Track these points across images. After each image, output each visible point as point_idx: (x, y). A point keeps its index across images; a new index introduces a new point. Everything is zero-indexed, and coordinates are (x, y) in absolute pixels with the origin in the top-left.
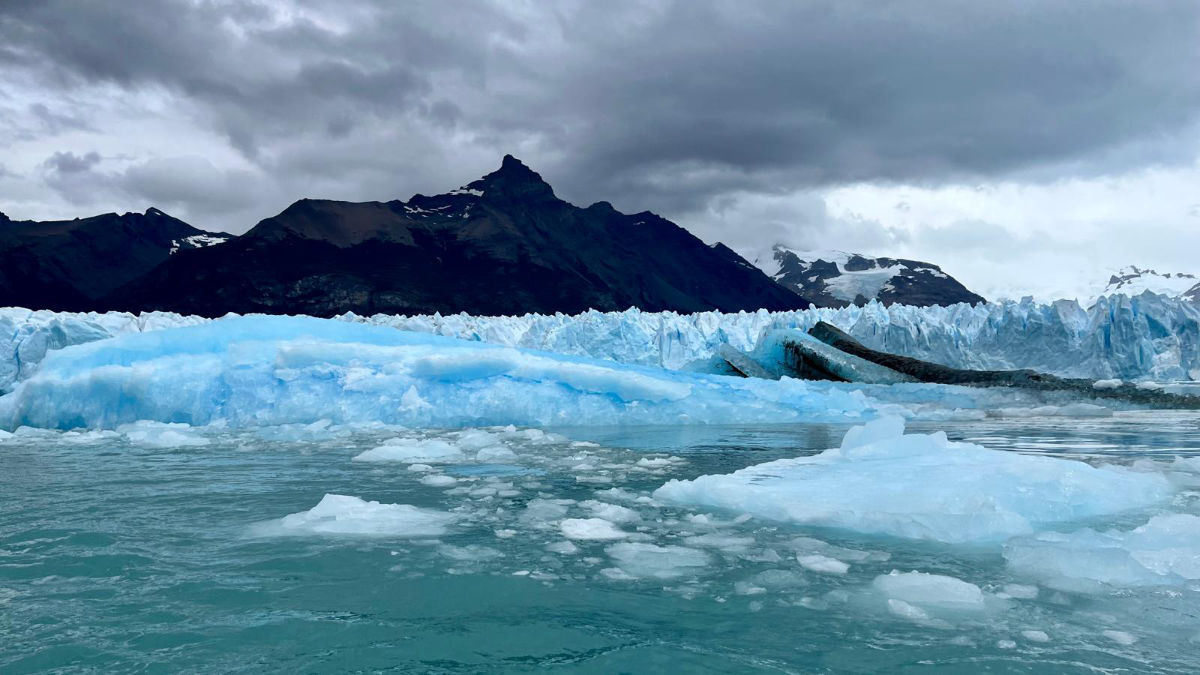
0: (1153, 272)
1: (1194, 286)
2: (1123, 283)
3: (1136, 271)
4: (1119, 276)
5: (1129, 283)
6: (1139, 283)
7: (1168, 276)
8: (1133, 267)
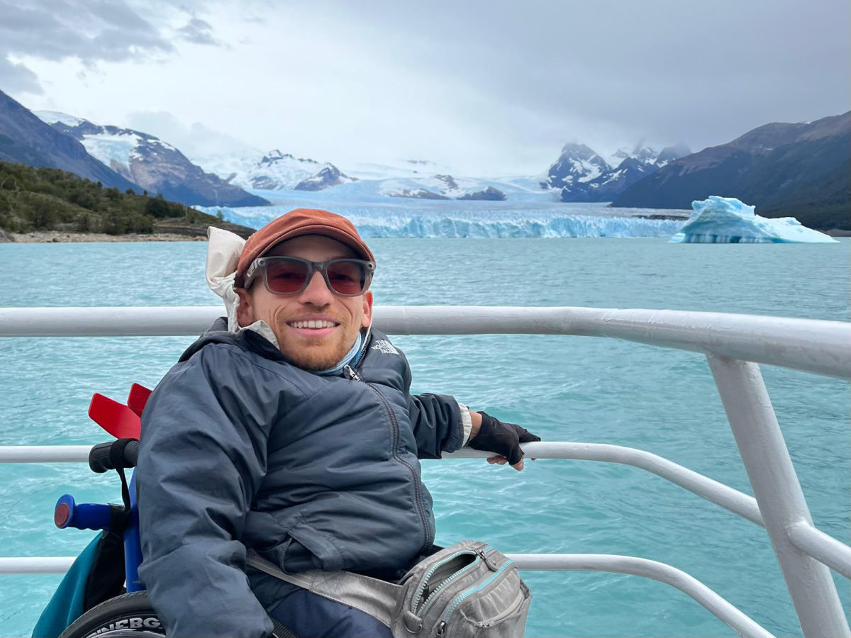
0: (291, 156)
1: (323, 170)
2: (271, 163)
3: (280, 154)
4: (269, 157)
5: (276, 163)
6: (282, 164)
7: (302, 160)
8: (278, 151)
